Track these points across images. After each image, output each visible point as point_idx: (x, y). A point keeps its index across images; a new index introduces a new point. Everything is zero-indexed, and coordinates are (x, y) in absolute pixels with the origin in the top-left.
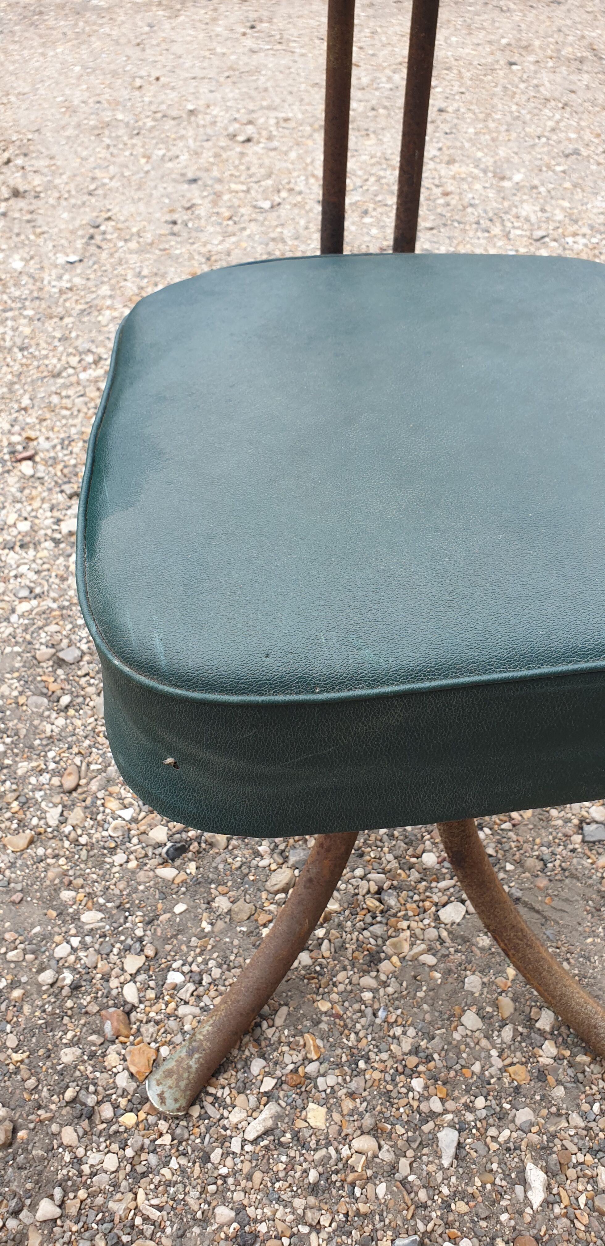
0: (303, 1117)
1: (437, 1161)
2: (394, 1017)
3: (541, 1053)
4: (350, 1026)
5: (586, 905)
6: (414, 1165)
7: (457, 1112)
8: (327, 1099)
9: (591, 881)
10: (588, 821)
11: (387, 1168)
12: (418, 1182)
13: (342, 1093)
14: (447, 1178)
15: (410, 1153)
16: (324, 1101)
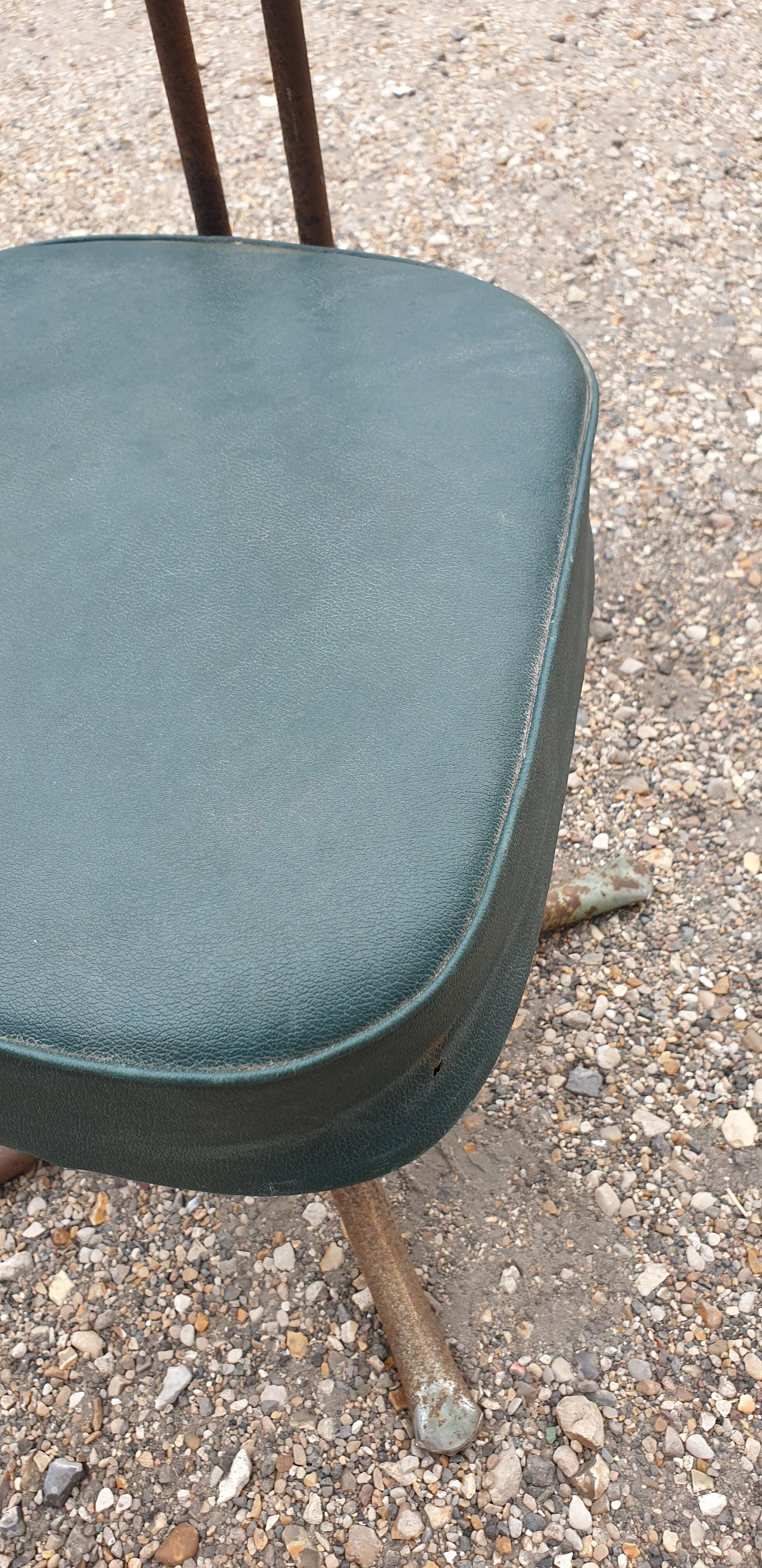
0: (46, 1282)
1: (150, 1397)
2: (202, 1214)
3: (337, 1331)
4: (152, 1203)
5: (516, 1172)
6: (127, 1389)
7: (204, 1355)
8: (80, 1274)
9: (539, 1144)
10: (587, 1062)
11: (95, 1379)
12: (119, 1409)
13: (99, 1274)
14: (151, 1421)
15: (130, 1374)
16: (76, 1275)
